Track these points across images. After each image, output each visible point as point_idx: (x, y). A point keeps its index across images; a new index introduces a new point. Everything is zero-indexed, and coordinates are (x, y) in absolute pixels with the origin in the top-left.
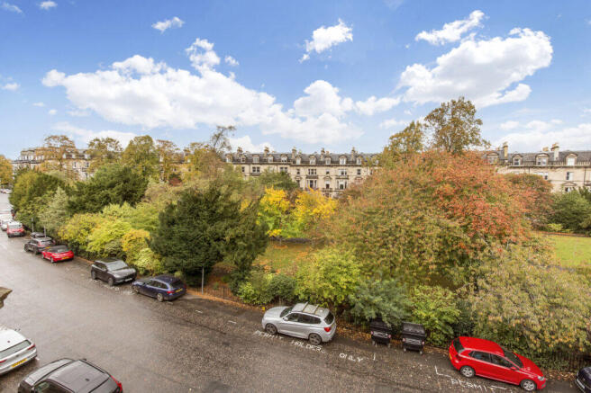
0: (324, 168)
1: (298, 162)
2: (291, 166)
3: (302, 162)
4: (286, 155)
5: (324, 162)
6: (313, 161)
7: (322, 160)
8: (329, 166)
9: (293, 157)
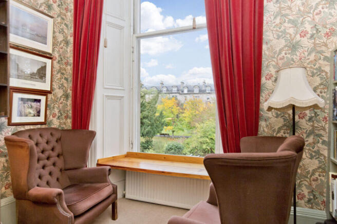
0: (205, 95)
1: (186, 91)
2: (180, 94)
3: (188, 91)
4: (177, 87)
5: (205, 91)
6: (196, 91)
7: (203, 89)
8: (209, 93)
9: (181, 88)
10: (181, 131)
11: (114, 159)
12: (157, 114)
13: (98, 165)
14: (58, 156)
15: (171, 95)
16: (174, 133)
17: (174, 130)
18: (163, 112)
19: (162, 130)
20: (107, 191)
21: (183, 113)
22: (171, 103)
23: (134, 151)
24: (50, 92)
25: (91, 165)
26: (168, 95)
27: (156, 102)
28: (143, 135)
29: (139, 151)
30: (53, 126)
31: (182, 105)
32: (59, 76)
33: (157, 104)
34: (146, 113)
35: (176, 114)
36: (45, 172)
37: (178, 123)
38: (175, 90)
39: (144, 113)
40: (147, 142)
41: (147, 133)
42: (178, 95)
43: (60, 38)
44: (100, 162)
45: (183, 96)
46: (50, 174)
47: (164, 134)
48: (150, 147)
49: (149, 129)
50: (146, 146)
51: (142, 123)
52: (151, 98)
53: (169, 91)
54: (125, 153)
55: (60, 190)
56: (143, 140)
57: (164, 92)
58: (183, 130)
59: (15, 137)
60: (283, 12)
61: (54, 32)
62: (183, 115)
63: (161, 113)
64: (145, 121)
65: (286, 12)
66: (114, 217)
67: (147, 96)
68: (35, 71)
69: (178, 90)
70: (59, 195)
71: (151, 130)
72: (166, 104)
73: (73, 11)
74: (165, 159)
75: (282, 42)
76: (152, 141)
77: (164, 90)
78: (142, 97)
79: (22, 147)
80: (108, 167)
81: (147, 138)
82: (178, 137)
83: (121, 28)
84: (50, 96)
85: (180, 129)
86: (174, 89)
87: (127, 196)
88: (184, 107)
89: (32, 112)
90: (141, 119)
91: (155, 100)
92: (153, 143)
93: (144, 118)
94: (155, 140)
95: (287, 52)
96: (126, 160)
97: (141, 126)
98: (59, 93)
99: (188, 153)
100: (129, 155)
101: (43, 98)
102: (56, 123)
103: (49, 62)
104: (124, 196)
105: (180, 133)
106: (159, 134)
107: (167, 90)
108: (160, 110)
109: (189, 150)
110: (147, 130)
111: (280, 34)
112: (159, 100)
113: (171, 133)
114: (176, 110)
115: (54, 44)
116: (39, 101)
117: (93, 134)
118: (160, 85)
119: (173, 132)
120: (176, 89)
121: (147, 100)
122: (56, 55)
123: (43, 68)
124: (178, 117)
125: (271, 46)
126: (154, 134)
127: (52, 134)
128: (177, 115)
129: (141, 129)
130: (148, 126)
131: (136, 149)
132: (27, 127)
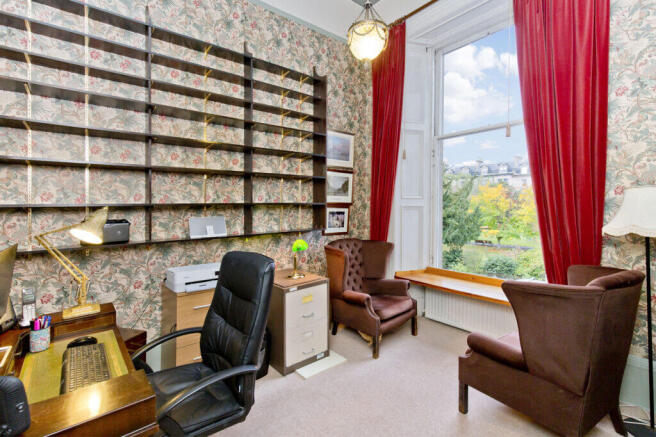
1: (524, 171)
2: (514, 176)
4: (507, 164)
9: (515, 166)
10: (514, 239)
11: (412, 273)
12: (470, 211)
13: (396, 277)
14: (361, 265)
15: (496, 179)
16: (501, 241)
17: (502, 235)
18: (480, 207)
19: (478, 235)
20: (406, 305)
21: (519, 208)
22: (495, 193)
23: (435, 267)
24: (351, 204)
25: (389, 276)
26: (491, 179)
27: (468, 194)
28: (447, 242)
29: (441, 268)
30: (353, 236)
31: (516, 195)
32: (358, 188)
33: (470, 195)
34: (451, 210)
35: (505, 210)
36: (351, 279)
37: (509, 225)
38: (503, 169)
39: (450, 209)
40: (454, 252)
41: (453, 240)
42: (508, 177)
43: (360, 151)
44: (398, 275)
45: (520, 179)
46: (355, 281)
47: (482, 242)
48: (458, 259)
49: (455, 233)
50: (451, 258)
51: (445, 225)
52: (460, 187)
53: (492, 172)
54: (424, 267)
55: (368, 295)
56: (447, 248)
57: (483, 174)
58: (518, 237)
59: (330, 247)
60: (644, 107)
61: (355, 147)
62: (519, 212)
63: (477, 210)
64: (449, 220)
65: (649, 107)
66: (414, 332)
67: (454, 183)
68: (340, 186)
69: (509, 170)
70: (368, 299)
71: (460, 234)
72: (485, 195)
73: (371, 123)
74: (473, 279)
75: (643, 146)
76: (461, 251)
77: (484, 171)
78: (445, 186)
79: (339, 256)
80: (407, 282)
81: (454, 246)
82: (509, 248)
83: (420, 133)
84: (351, 207)
85: (513, 235)
86: (501, 169)
87: (427, 315)
88: (520, 199)
89: (339, 223)
90: (444, 218)
91: (468, 189)
92: (463, 254)
93: (449, 217)
94: (467, 249)
95: (651, 158)
96: (426, 275)
97: (444, 229)
98: (358, 204)
99: (527, 275)
100: (429, 271)
101: (346, 210)
102: (355, 233)
103: (350, 176)
104: (424, 315)
105: (513, 241)
106: (473, 241)
107: (490, 171)
108: (477, 205)
109: (529, 269)
110: (453, 234)
111: (639, 135)
112: (474, 187)
113: (495, 241)
114: (504, 205)
115: (355, 159)
116: (343, 213)
117: (391, 246)
118: (477, 164)
119: (499, 238)
120: (506, 168)
121: (454, 191)
122: (356, 168)
123: (346, 184)
124: (507, 214)
125: (624, 152)
126: (465, 240)
127: (355, 245)
128: (507, 213)
129: (444, 234)
130: (455, 229)
131: (438, 264)
132: (339, 237)
